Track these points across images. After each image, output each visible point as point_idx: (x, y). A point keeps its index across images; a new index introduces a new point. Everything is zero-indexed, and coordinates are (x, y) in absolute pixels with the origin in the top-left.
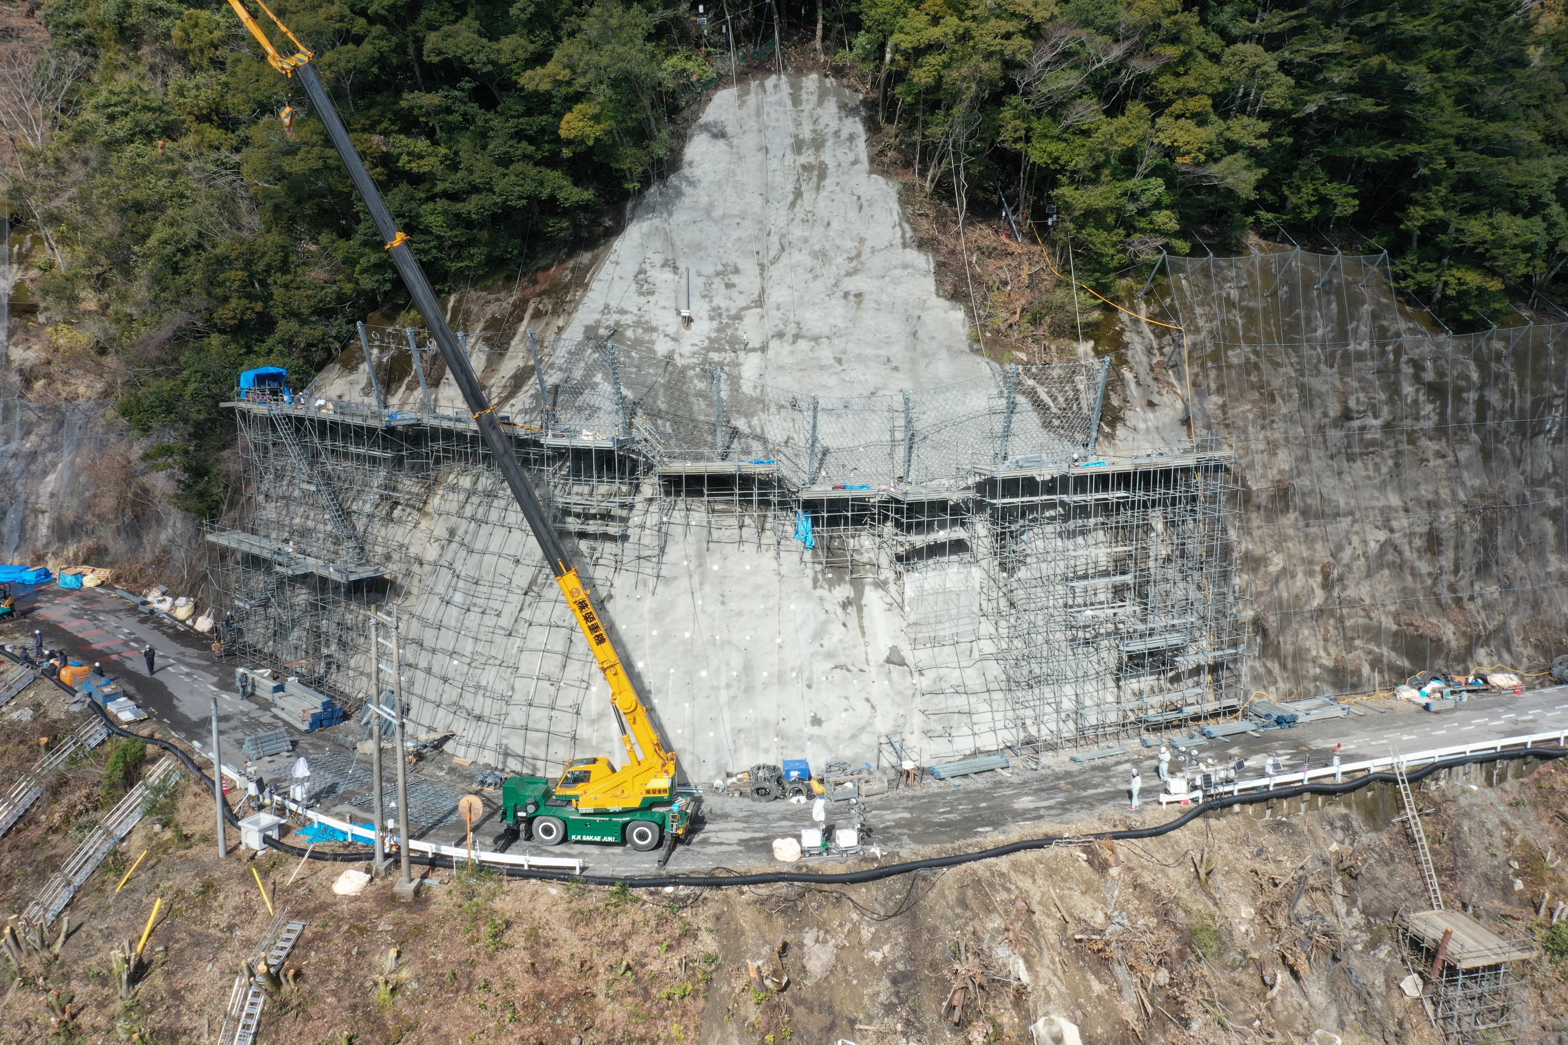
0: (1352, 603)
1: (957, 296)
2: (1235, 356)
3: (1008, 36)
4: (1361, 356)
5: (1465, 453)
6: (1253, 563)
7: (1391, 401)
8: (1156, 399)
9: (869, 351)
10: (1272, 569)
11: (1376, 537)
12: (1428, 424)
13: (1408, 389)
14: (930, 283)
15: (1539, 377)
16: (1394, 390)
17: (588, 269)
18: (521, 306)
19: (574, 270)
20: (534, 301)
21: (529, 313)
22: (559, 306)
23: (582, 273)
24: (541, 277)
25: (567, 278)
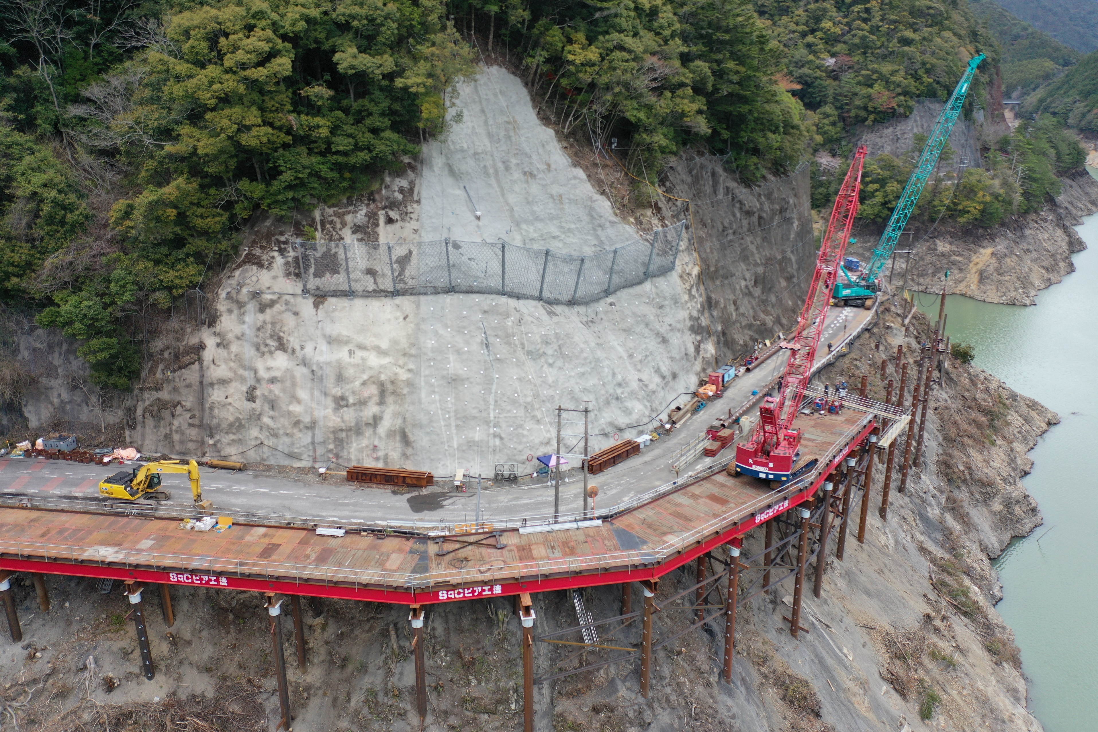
0: (743, 315)
1: (603, 193)
3: (627, 61)
4: (722, 200)
5: (758, 240)
6: (717, 304)
9: (573, 226)
10: (721, 306)
11: (743, 283)
12: (745, 229)
13: (738, 215)
17: (411, 191)
18: (373, 216)
19: (401, 190)
20: (381, 212)
21: (382, 221)
22: (405, 216)
23: (409, 193)
24: (377, 197)
25: (400, 197)
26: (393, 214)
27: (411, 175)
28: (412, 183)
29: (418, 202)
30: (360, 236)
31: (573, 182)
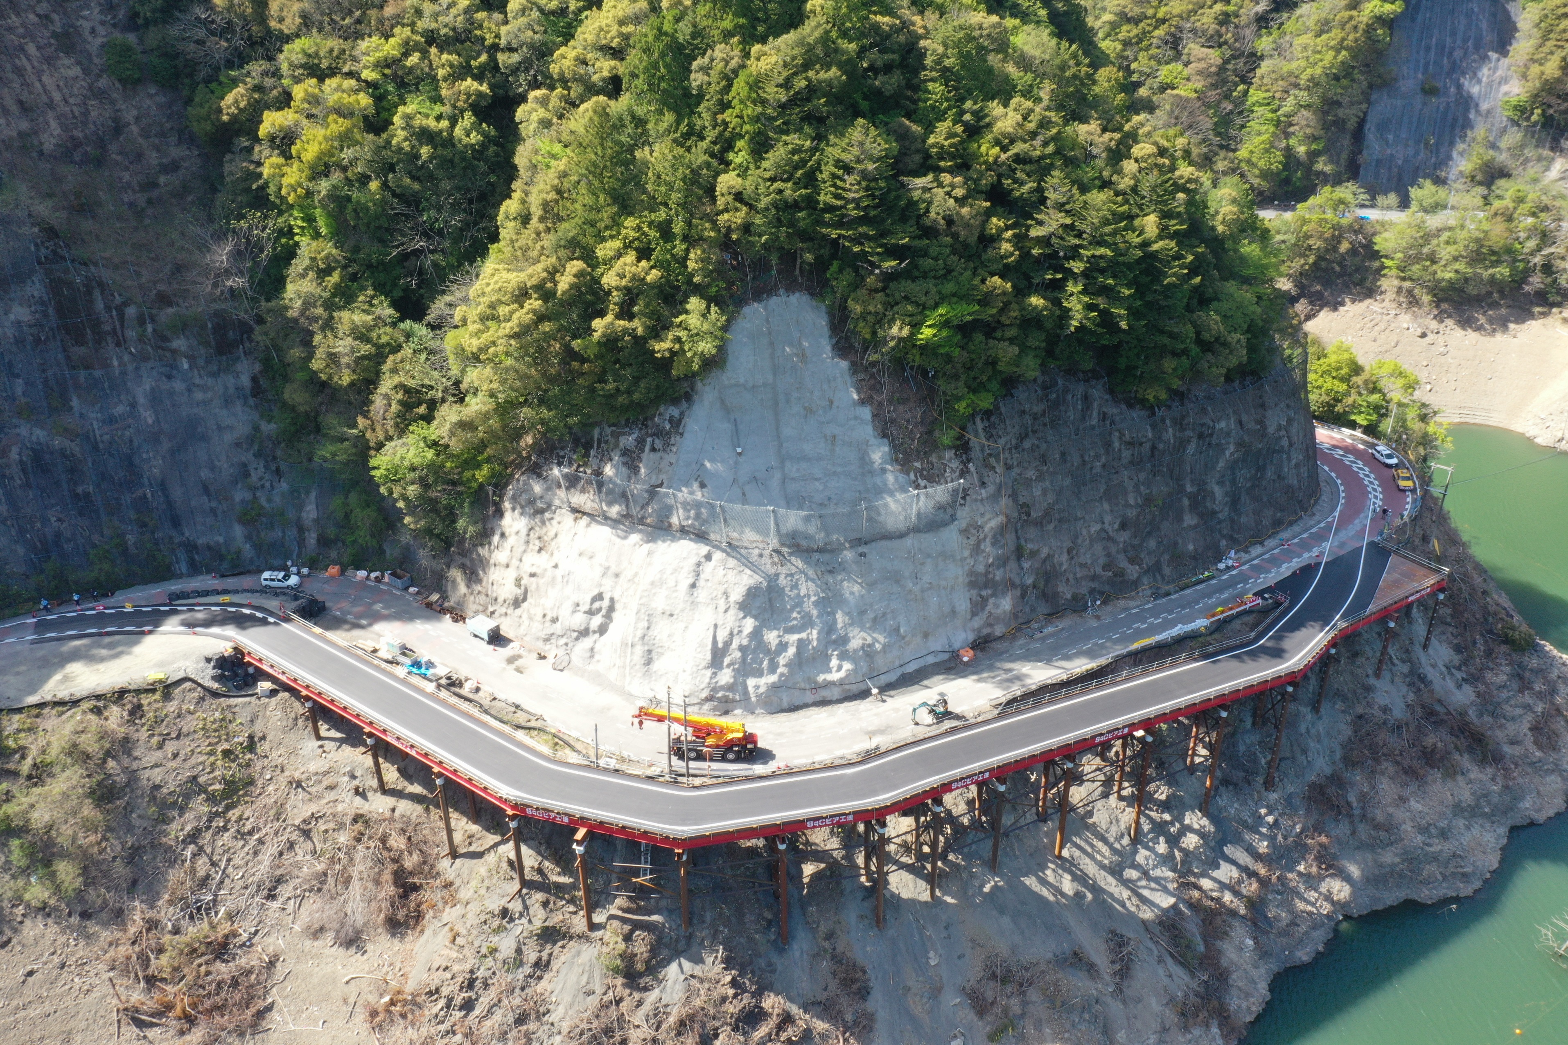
0: (1082, 565)
1: (884, 435)
2: (1027, 444)
4: (1093, 428)
5: (1142, 476)
6: (1033, 554)
7: (1107, 452)
8: (986, 480)
9: (839, 469)
10: (1043, 556)
12: (1125, 462)
14: (869, 429)
15: (1182, 429)
16: (1108, 445)
17: (680, 421)
18: (641, 442)
19: (671, 421)
20: (649, 440)
21: (647, 449)
22: (667, 446)
23: (677, 423)
24: (649, 423)
25: (668, 426)
26: (658, 444)
27: (684, 404)
28: (682, 414)
29: (682, 434)
30: (625, 459)
31: (852, 422)
